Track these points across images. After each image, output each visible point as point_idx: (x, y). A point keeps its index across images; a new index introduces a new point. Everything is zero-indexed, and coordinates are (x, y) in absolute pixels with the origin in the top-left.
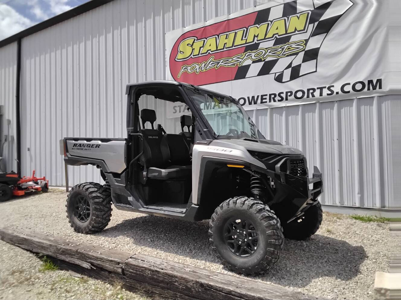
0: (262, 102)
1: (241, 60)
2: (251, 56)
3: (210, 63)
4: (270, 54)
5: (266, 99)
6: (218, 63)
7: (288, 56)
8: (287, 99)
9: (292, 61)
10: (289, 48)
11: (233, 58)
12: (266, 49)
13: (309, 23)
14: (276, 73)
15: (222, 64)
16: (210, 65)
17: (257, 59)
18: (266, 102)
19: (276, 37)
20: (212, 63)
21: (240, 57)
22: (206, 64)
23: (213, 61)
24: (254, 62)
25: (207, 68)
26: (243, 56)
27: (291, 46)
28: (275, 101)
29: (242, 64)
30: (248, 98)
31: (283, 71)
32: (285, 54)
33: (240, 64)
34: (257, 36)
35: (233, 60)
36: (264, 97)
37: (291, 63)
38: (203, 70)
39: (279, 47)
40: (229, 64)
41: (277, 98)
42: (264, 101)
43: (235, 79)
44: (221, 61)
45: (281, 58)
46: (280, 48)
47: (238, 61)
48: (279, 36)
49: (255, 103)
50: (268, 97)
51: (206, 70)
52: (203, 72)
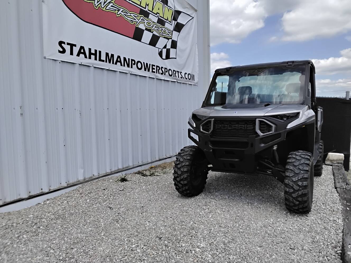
0: (153, 72)
1: (137, 21)
2: (145, 22)
3: (109, 3)
4: (155, 28)
5: (154, 69)
6: (119, 11)
7: (164, 38)
8: (165, 74)
9: (166, 44)
10: (165, 32)
11: (131, 13)
12: (154, 22)
13: (173, 20)
14: (159, 48)
15: (122, 13)
16: (109, 6)
17: (148, 27)
18: (154, 72)
19: (158, 16)
20: (111, 4)
21: (137, 17)
22: (106, 2)
23: (113, 3)
24: (146, 29)
25: (107, 7)
26: (139, 18)
27: (166, 30)
28: (159, 73)
29: (138, 25)
30: (144, 63)
31: (162, 49)
32: (163, 35)
33: (137, 25)
34: (148, 5)
35: (131, 16)
36: (154, 67)
37: (166, 45)
38: (103, 7)
39: (160, 26)
40: (129, 19)
41: (160, 71)
42: (154, 70)
43: (133, 38)
44: (122, 10)
45: (161, 36)
46: (161, 28)
47: (135, 19)
48: (160, 16)
49: (149, 71)
50: (155, 67)
51: (106, 9)
52: (103, 10)
